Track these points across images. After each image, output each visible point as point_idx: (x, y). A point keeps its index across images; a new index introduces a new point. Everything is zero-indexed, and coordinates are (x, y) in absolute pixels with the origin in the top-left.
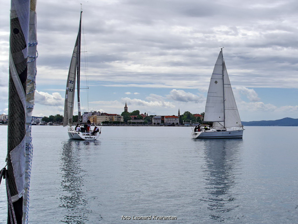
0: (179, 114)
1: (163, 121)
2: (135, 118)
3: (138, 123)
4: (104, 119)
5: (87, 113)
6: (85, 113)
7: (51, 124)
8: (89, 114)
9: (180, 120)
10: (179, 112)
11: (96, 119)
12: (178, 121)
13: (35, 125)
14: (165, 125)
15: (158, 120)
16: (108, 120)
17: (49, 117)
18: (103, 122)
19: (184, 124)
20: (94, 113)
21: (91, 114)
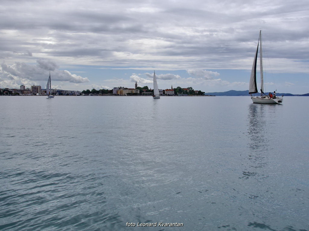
0: (172, 88)
1: (164, 93)
2: (146, 91)
3: (148, 94)
4: (128, 92)
5: (116, 88)
6: (114, 88)
7: (91, 95)
8: (117, 88)
9: (175, 92)
10: (172, 87)
11: (122, 92)
12: (173, 92)
13: (79, 95)
14: (166, 95)
15: (161, 92)
16: (130, 92)
17: (86, 91)
18: (127, 94)
19: (178, 95)
20: (120, 88)
21: (119, 88)
